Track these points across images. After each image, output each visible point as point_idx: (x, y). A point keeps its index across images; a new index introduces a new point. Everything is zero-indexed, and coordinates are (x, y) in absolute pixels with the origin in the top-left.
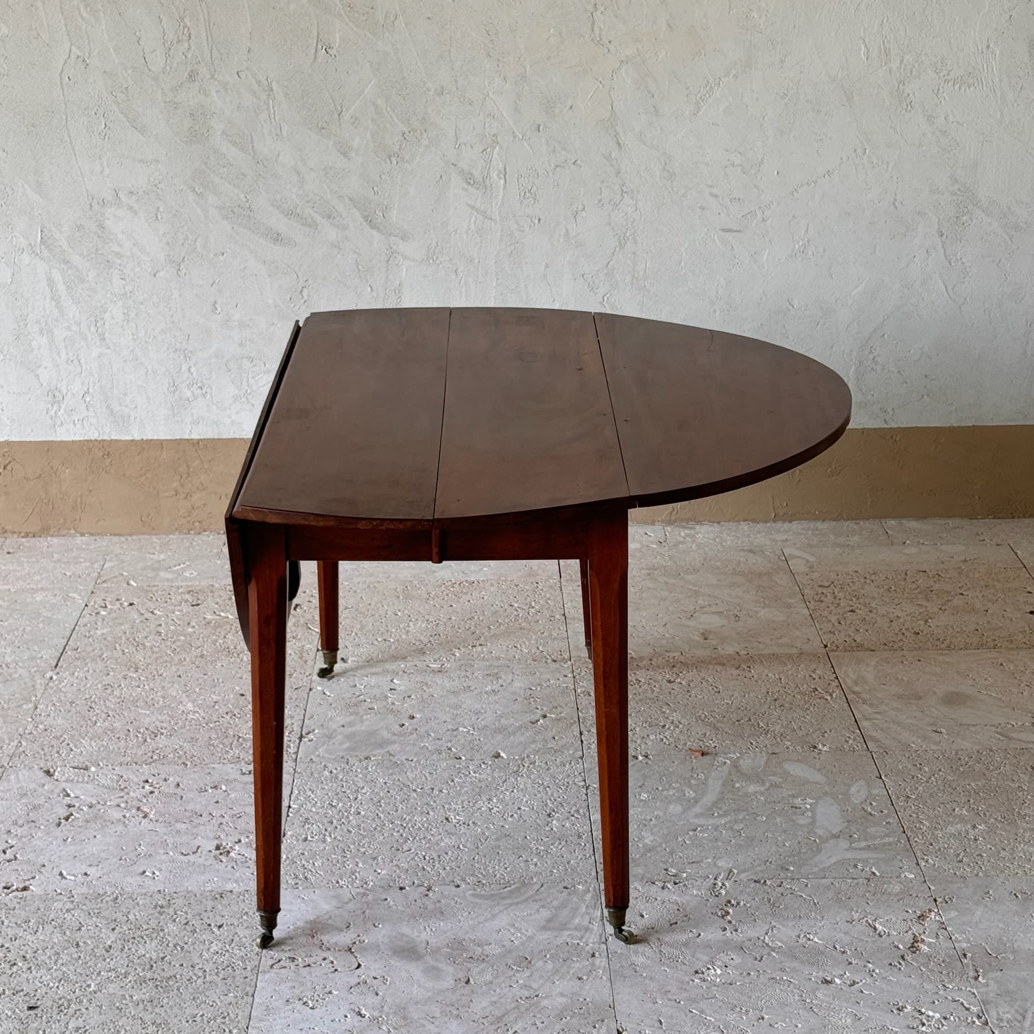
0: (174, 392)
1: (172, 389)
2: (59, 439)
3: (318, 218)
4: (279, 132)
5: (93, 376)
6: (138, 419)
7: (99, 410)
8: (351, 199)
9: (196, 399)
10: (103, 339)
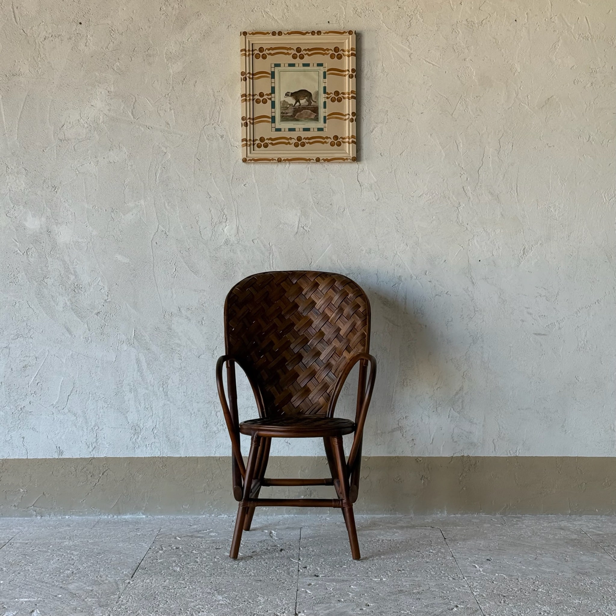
0: (207, 427)
2: (136, 456)
5: (159, 417)
6: (184, 444)
7: (161, 438)
9: (219, 432)
10: (166, 395)
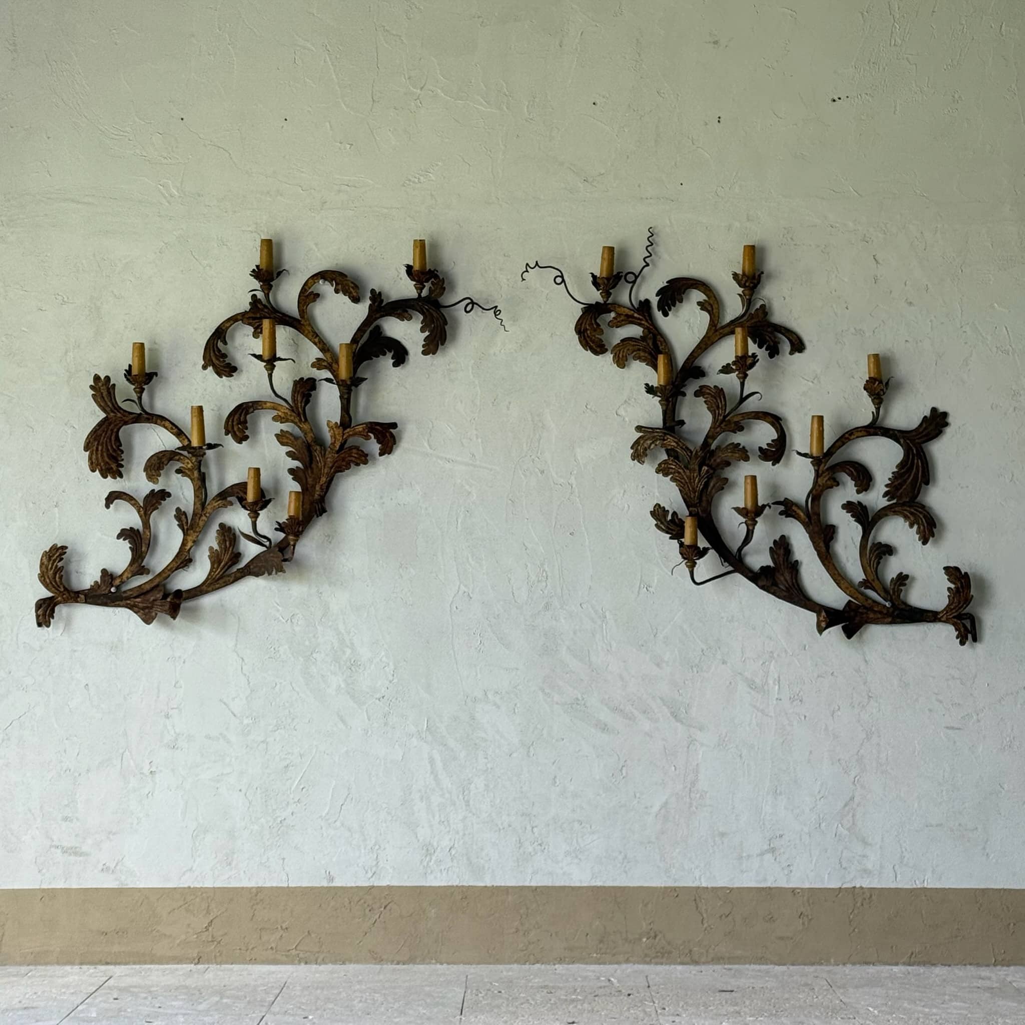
0: (520, 848)
1: (518, 845)
2: (428, 885)
3: (636, 713)
4: (609, 648)
5: (458, 834)
6: (491, 870)
7: (461, 862)
8: (662, 699)
9: (536, 853)
10: (468, 805)
